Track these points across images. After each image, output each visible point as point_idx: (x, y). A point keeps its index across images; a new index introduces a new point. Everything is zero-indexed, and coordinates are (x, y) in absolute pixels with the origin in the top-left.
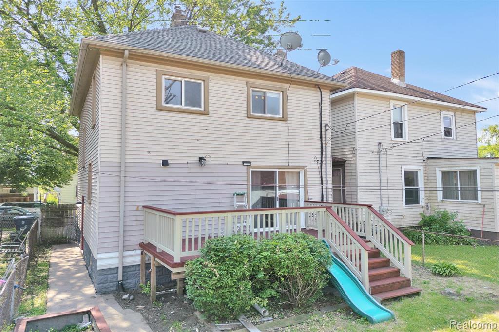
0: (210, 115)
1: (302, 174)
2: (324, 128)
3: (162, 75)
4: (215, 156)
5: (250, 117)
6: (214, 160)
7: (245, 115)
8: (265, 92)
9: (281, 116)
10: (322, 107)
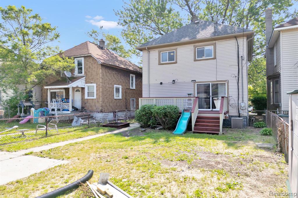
0: (178, 63)
1: (226, 84)
2: (240, 58)
3: (160, 52)
4: (180, 79)
5: (195, 60)
6: (179, 81)
7: (193, 60)
8: (204, 48)
9: (213, 57)
10: (239, 48)
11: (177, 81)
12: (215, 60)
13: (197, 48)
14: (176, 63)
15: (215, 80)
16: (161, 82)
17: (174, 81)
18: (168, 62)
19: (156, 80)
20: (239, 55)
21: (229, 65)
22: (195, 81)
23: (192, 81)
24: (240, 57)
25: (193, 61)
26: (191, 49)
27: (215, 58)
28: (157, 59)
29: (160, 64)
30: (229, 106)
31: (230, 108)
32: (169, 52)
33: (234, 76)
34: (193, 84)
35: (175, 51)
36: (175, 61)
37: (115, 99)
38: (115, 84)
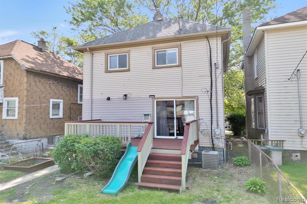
0: (131, 71)
1: (195, 101)
2: (213, 66)
3: (108, 55)
4: (133, 93)
5: (154, 68)
6: (133, 96)
7: (152, 67)
8: (165, 51)
9: (177, 64)
10: (212, 52)
11: (130, 95)
12: (180, 69)
13: (157, 52)
14: (129, 70)
15: (181, 96)
16: (108, 96)
17: (126, 95)
18: (118, 69)
19: (102, 94)
20: (212, 62)
21: (199, 76)
22: (154, 97)
23: (150, 96)
24: (213, 64)
25: (152, 69)
26: (149, 52)
27: (180, 66)
28: (103, 64)
29: (107, 71)
30: (200, 133)
31: (201, 136)
32: (119, 55)
33: (206, 90)
34: (151, 100)
35: (127, 54)
36: (127, 68)
37: (50, 119)
38: (52, 99)
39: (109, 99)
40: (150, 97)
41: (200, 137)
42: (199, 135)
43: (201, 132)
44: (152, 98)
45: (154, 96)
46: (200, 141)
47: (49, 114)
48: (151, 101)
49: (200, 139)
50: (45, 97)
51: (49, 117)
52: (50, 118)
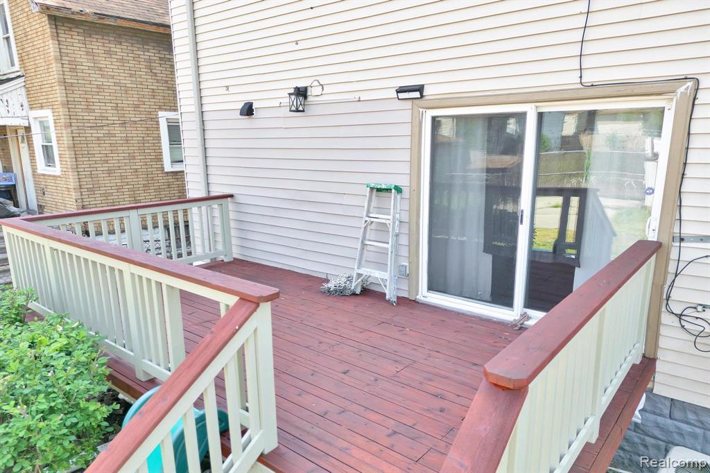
6: (329, 96)
11: (319, 90)
16: (248, 98)
17: (301, 93)
19: (227, 87)
22: (417, 94)
23: (400, 90)
37: (167, 173)
38: (166, 110)
39: (248, 110)
40: (402, 95)
41: (662, 343)
42: (663, 331)
43: (680, 316)
44: (408, 104)
45: (420, 89)
46: (659, 366)
47: (159, 158)
48: (406, 116)
49: (660, 354)
50: (136, 106)
51: (163, 168)
52: (166, 170)
